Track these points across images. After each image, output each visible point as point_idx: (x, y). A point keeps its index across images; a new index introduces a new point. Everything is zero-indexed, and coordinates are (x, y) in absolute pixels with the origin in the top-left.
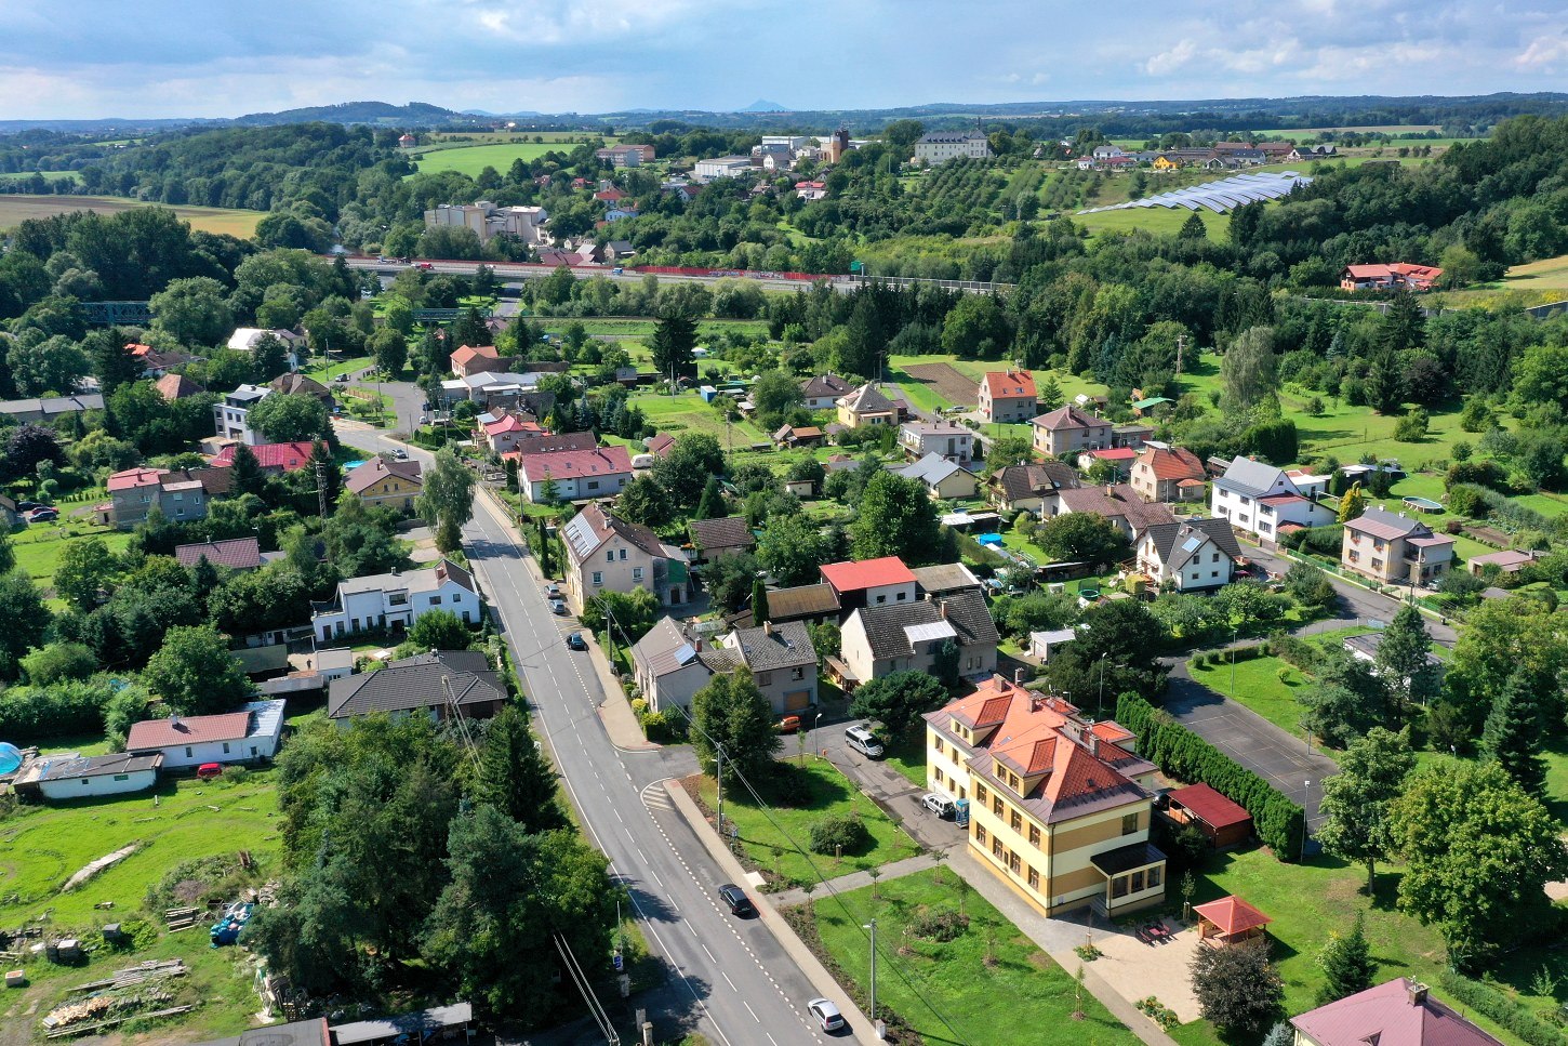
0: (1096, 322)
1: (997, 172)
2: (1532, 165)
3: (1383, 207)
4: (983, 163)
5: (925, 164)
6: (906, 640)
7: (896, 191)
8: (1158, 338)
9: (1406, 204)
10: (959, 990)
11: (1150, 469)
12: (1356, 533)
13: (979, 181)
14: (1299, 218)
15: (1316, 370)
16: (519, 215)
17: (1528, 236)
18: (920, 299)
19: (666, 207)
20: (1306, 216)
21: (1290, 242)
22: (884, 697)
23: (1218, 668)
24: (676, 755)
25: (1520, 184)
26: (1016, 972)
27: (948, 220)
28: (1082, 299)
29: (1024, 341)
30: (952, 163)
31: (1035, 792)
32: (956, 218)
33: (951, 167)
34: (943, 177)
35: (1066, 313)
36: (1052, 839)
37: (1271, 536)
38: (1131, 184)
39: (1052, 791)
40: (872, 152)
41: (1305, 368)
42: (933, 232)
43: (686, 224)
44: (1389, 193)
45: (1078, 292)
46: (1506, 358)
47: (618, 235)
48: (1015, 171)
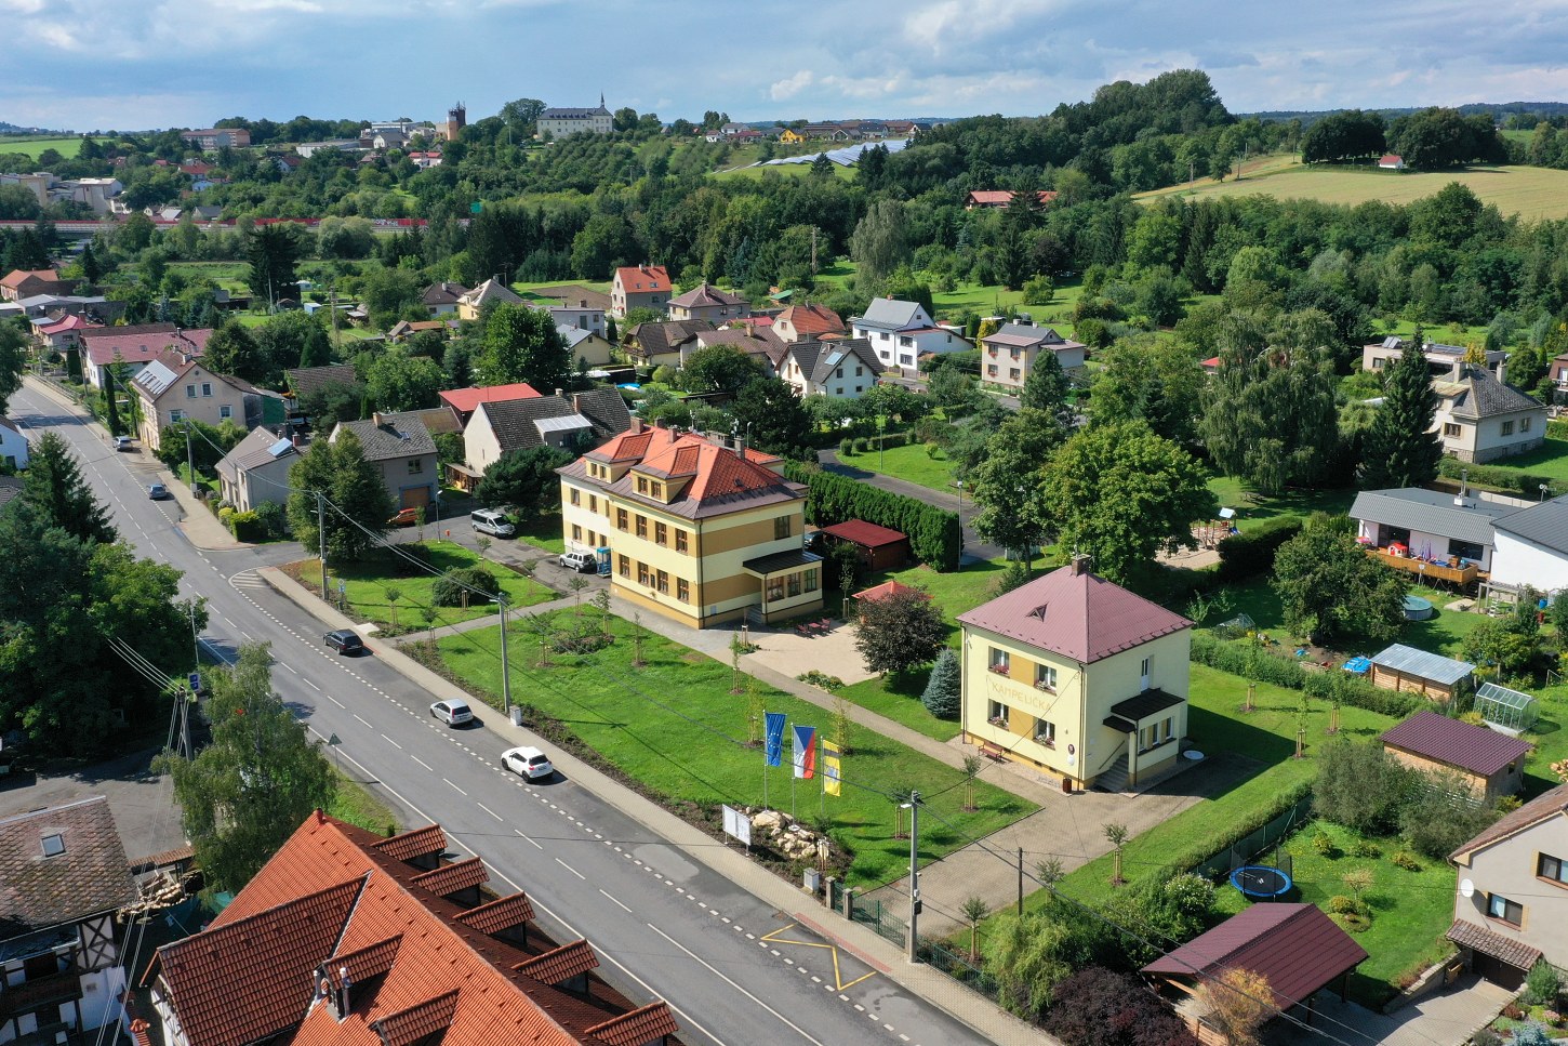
0: (729, 229)
1: (623, 145)
2: (1130, 119)
3: (1000, 152)
4: (609, 137)
5: (548, 136)
6: (536, 431)
7: (518, 160)
8: (791, 241)
9: (1020, 149)
10: (605, 686)
11: (790, 325)
12: (993, 347)
13: (605, 152)
14: (922, 160)
15: (947, 259)
16: (87, 187)
17: (1131, 171)
18: (546, 224)
19: (263, 175)
20: (930, 159)
21: (916, 178)
22: (512, 470)
23: (867, 455)
24: (272, 550)
25: (1122, 134)
26: (667, 667)
27: (575, 180)
28: (714, 210)
29: (657, 255)
30: (577, 137)
31: (680, 495)
32: (583, 178)
33: (576, 139)
34: (568, 148)
35: (699, 228)
36: (700, 537)
37: (914, 366)
38: (760, 151)
39: (697, 491)
40: (491, 126)
41: (936, 259)
42: (559, 190)
43: (286, 188)
44: (1005, 138)
45: (709, 204)
46: (1120, 235)
47: (207, 202)
48: (642, 145)
